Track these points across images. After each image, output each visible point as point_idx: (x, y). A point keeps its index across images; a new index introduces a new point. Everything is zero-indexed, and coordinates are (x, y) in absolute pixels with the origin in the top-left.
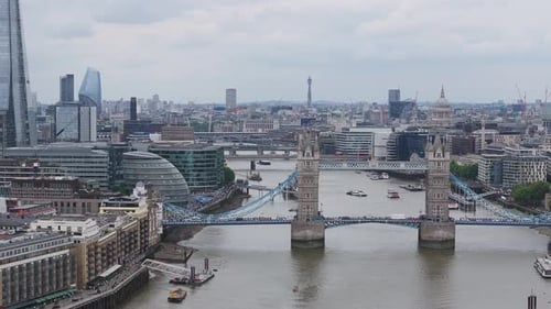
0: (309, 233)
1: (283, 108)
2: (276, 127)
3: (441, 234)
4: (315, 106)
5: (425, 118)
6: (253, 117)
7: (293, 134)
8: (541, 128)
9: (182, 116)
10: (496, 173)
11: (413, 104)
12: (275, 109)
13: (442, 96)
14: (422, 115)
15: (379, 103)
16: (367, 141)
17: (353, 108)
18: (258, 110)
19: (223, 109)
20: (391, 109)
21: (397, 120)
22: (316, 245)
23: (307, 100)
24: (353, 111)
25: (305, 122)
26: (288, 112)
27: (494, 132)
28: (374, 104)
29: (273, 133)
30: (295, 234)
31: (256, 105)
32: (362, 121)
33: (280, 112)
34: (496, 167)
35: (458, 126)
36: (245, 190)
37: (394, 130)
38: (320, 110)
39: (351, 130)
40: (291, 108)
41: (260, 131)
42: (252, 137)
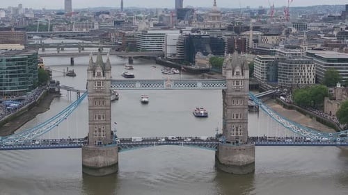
0: (101, 160)
1: (103, 13)
2: (96, 27)
3: (241, 158)
4: (126, 11)
5: (202, 20)
6: (82, 20)
7: (108, 33)
8: (294, 30)
9: (31, 19)
10: (271, 73)
11: (193, 10)
12: (98, 14)
13: (215, 5)
14: (200, 18)
15: (168, 8)
16: (161, 40)
17: (151, 11)
18: (85, 15)
19: (63, 14)
20: (178, 14)
21: (182, 22)
22: (108, 172)
23: (120, 7)
24: (151, 14)
25: (118, 23)
26: (107, 16)
27: (258, 33)
28: (166, 9)
29: (93, 32)
30: (86, 160)
31: (84, 11)
32: (157, 22)
33: (100, 16)
34: (271, 68)
35: (230, 28)
36: (57, 90)
37: (181, 32)
38: (128, 14)
39: (149, 32)
40: (108, 13)
41: (85, 30)
42: (79, 35)
